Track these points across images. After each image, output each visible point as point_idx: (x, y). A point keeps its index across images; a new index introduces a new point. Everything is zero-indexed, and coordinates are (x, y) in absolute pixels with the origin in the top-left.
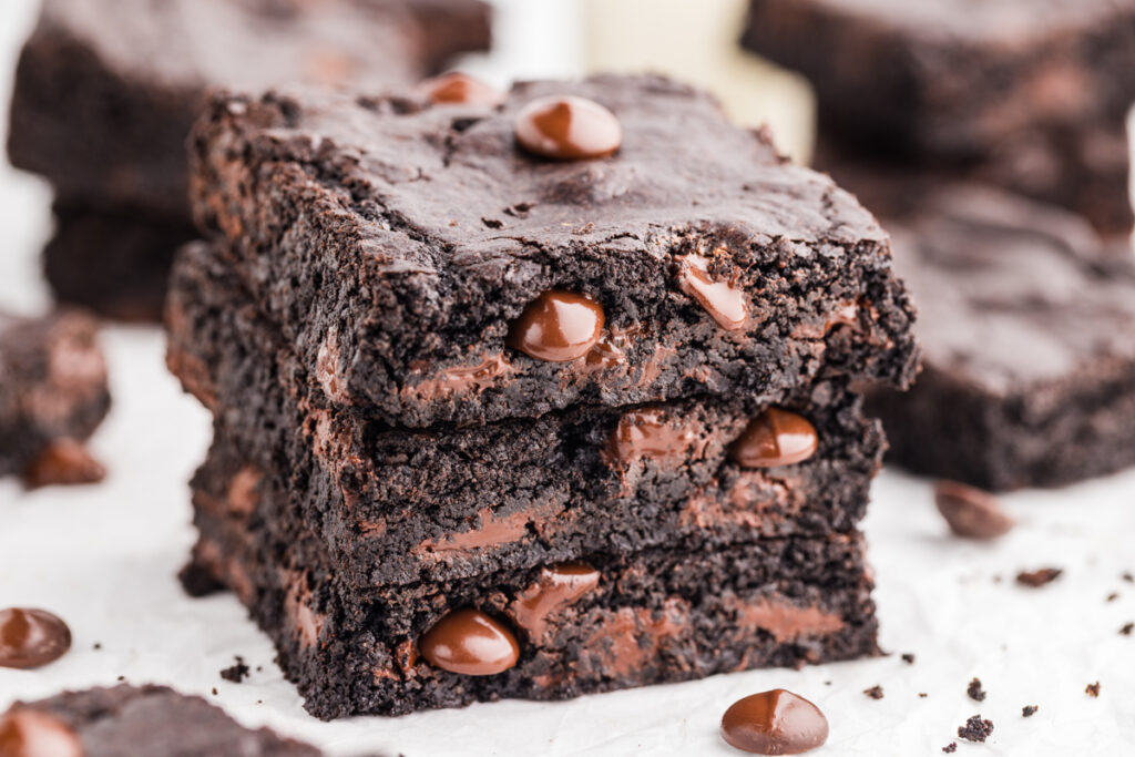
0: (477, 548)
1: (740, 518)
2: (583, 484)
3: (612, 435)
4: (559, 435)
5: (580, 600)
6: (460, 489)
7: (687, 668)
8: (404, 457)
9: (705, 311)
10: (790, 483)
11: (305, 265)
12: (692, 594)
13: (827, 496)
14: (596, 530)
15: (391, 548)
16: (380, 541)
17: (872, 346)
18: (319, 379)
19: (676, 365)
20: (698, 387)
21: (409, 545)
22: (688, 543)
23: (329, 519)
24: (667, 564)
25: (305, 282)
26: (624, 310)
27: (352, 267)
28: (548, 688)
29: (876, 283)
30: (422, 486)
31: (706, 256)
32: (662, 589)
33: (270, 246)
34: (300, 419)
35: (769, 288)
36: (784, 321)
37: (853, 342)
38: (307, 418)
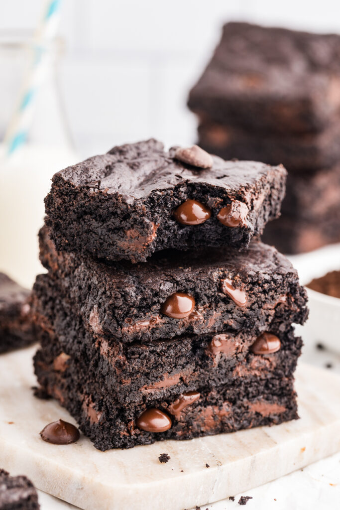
0: (162, 388)
1: (253, 373)
2: (200, 363)
3: (209, 344)
4: (191, 345)
5: (193, 404)
6: (157, 367)
7: (231, 428)
8: (138, 356)
9: (231, 299)
10: (271, 359)
11: (84, 282)
12: (233, 400)
13: (284, 364)
14: (204, 379)
15: (132, 389)
16: (129, 386)
17: (292, 311)
18: (91, 324)
19: (221, 319)
20: (229, 327)
21: (139, 387)
22: (236, 383)
23: (108, 378)
24: (224, 390)
25: (84, 288)
26: (203, 300)
27: (103, 284)
28: (182, 436)
29: (293, 288)
30: (144, 366)
31: (232, 279)
32: (222, 399)
33: (70, 274)
34: (94, 341)
35: (255, 291)
36: (260, 303)
37: (285, 309)
38: (97, 340)
